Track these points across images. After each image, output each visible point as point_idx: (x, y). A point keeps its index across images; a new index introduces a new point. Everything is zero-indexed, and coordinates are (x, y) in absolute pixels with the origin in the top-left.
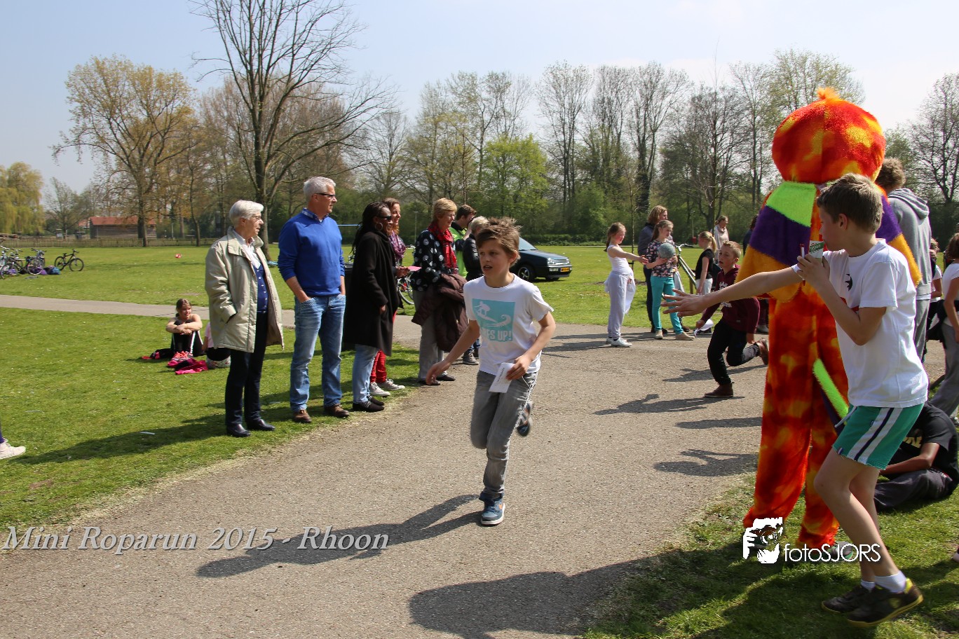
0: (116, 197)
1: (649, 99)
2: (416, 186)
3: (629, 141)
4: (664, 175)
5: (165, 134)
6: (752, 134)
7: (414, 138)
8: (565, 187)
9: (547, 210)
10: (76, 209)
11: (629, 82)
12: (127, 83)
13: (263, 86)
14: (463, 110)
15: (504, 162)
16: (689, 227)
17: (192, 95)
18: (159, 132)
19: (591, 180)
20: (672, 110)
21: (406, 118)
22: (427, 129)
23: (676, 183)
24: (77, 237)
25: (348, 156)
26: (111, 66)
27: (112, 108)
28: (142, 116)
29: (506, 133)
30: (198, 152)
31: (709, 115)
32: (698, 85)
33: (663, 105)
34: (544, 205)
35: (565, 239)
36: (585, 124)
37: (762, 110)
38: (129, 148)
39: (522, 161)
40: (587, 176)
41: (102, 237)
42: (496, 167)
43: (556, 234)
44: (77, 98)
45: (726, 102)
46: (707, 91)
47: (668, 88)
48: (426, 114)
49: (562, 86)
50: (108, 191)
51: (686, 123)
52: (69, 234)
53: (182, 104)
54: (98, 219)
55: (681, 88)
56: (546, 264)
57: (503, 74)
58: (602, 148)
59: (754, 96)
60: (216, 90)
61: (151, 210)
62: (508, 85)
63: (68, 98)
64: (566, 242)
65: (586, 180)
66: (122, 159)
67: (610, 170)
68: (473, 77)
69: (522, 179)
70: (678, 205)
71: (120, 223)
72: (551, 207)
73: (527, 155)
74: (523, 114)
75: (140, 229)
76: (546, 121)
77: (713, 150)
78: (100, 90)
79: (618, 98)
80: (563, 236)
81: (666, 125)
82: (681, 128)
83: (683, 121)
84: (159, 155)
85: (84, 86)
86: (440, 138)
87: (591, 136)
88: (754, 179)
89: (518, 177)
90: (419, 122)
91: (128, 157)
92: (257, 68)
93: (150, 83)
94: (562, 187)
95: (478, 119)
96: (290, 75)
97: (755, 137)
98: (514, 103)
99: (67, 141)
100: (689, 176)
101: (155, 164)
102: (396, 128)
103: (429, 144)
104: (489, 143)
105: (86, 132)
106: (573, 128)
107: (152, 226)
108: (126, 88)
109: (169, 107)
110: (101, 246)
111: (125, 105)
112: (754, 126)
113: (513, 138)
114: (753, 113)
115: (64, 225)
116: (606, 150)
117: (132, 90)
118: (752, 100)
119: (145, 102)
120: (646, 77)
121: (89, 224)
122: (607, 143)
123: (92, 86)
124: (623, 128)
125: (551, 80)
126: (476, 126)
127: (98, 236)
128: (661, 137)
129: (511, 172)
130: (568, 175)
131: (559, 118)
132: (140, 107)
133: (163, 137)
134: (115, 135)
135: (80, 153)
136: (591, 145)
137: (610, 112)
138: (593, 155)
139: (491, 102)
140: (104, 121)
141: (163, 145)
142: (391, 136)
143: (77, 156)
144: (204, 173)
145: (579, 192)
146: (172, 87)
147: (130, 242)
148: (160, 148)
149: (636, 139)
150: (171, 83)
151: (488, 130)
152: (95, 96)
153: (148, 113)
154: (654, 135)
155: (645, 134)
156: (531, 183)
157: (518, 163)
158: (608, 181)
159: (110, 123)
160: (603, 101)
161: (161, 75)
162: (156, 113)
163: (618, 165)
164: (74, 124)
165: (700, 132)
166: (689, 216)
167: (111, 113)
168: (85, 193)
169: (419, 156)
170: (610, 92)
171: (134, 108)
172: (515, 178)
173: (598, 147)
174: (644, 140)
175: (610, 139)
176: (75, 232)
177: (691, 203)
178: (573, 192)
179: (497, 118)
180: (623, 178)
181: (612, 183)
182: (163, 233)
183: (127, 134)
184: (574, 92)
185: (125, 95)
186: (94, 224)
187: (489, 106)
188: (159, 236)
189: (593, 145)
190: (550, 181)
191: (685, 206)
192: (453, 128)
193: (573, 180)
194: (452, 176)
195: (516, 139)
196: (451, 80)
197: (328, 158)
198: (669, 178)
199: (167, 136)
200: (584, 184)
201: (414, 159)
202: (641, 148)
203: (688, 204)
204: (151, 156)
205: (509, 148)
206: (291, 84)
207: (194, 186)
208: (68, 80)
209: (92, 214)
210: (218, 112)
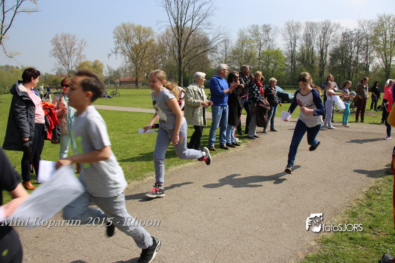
0: (128, 71)
1: (325, 34)
2: (235, 67)
3: (317, 50)
4: (330, 63)
5: (145, 49)
6: (366, 47)
7: (235, 49)
8: (291, 68)
9: (284, 76)
10: (114, 75)
11: (317, 27)
12: (133, 31)
13: (182, 31)
14: (254, 39)
15: (269, 58)
16: (340, 83)
17: (155, 34)
18: (143, 48)
19: (301, 65)
20: (334, 38)
21: (232, 42)
22: (239, 46)
23: (335, 67)
24: (115, 85)
25: (210, 56)
26: (127, 25)
27: (127, 40)
28: (137, 43)
29: (269, 47)
30: (156, 55)
31: (349, 40)
32: (345, 28)
33: (331, 36)
34: (283, 74)
35: (291, 87)
36: (300, 44)
37: (371, 38)
38: (133, 54)
39: (275, 58)
40: (300, 63)
41: (123, 85)
42: (265, 60)
43: (288, 85)
44: (116, 37)
45: (357, 35)
46: (349, 31)
47: (333, 30)
48: (239, 40)
49: (291, 29)
50: (126, 69)
51: (340, 43)
52: (112, 84)
53: (151, 38)
54: (122, 79)
55: (338, 29)
56: (288, 97)
57: (269, 25)
58: (306, 53)
59: (368, 32)
60: (163, 33)
61: (140, 76)
62: (270, 29)
63: (113, 37)
64: (292, 89)
65: (300, 65)
66: (131, 58)
67: (309, 61)
68: (257, 26)
69: (275, 64)
70: (336, 75)
71: (129, 80)
72: (286, 75)
73: (277, 55)
74: (276, 40)
75: (136, 82)
76: (285, 42)
77: (350, 54)
78: (124, 34)
79: (313, 34)
80: (290, 86)
81: (332, 44)
82: (338, 45)
83: (339, 42)
84: (143, 56)
85: (118, 32)
86: (245, 49)
87: (302, 48)
88: (367, 65)
89: (274, 64)
90: (236, 43)
91: (132, 57)
92: (180, 24)
93: (141, 30)
94: (290, 68)
95: (259, 42)
96: (191, 26)
97: (367, 49)
98: (273, 36)
99: (113, 52)
100: (341, 63)
101: (142, 60)
102: (228, 45)
103: (240, 51)
104: (263, 51)
105: (119, 48)
106: (295, 45)
107: (140, 81)
108: (132, 33)
109: (147, 39)
110: (123, 88)
111: (132, 39)
112: (367, 44)
113: (272, 49)
114: (367, 39)
115: (111, 81)
116: (308, 53)
117: (134, 33)
118: (366, 34)
119: (138, 37)
120: (324, 26)
121: (119, 81)
122: (308, 51)
123: (121, 33)
124: (315, 45)
125: (287, 27)
126: (258, 44)
127: (122, 85)
128: (330, 49)
129: (271, 62)
130: (293, 63)
131: (290, 41)
132: (137, 40)
133: (144, 50)
134: (128, 49)
135: (117, 56)
136: (302, 51)
137: (310, 39)
138: (303, 55)
139: (264, 36)
140: (125, 45)
141: (145, 53)
142: (226, 49)
143: (116, 57)
144: (159, 62)
145: (297, 69)
146: (148, 32)
147: (133, 87)
148: (143, 54)
149: (319, 49)
150: (148, 30)
151: (262, 46)
152: (122, 36)
153: (139, 41)
154: (327, 48)
155: (323, 47)
156: (279, 66)
157: (274, 59)
158: (308, 65)
159: (127, 45)
160: (307, 35)
161: (144, 28)
162: (142, 41)
163: (312, 59)
164: (115, 46)
165: (345, 46)
166: (340, 79)
167: (127, 42)
168: (118, 70)
169: (237, 56)
170: (309, 31)
171: (135, 40)
172: (272, 64)
173: (304, 52)
174: (323, 50)
175: (310, 49)
176: (114, 84)
177: (341, 74)
178: (295, 70)
179: (266, 41)
180: (314, 64)
181: (310, 66)
182: (144, 84)
183: (133, 49)
184: (296, 31)
185: (132, 35)
186: (121, 81)
187: (263, 37)
188: (143, 85)
189: (303, 52)
190: (286, 65)
191: (338, 75)
192: (249, 45)
193: (295, 65)
194: (249, 63)
195: (273, 49)
196: (249, 27)
197: (203, 56)
198: (333, 64)
199: (146, 49)
200: (298, 66)
201: (235, 57)
202: (322, 52)
203: (340, 74)
204: (140, 57)
205: (270, 53)
206: (192, 30)
207: (155, 67)
208: (113, 31)
209: (119, 77)
210: (164, 40)
